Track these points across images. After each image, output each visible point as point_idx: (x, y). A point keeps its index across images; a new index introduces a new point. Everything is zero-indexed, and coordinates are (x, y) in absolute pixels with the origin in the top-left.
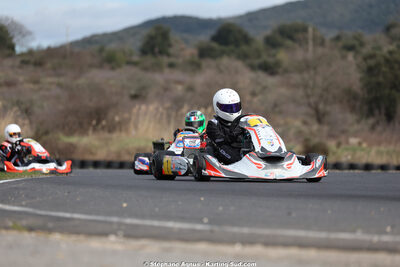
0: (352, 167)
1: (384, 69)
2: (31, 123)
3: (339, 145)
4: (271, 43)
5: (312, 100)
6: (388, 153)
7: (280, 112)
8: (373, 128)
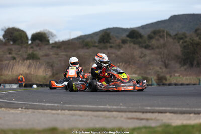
0: (176, 85)
1: (190, 46)
2: (53, 70)
3: (171, 76)
4: (150, 37)
5: (163, 59)
6: (190, 79)
7: (151, 64)
8: (186, 70)
